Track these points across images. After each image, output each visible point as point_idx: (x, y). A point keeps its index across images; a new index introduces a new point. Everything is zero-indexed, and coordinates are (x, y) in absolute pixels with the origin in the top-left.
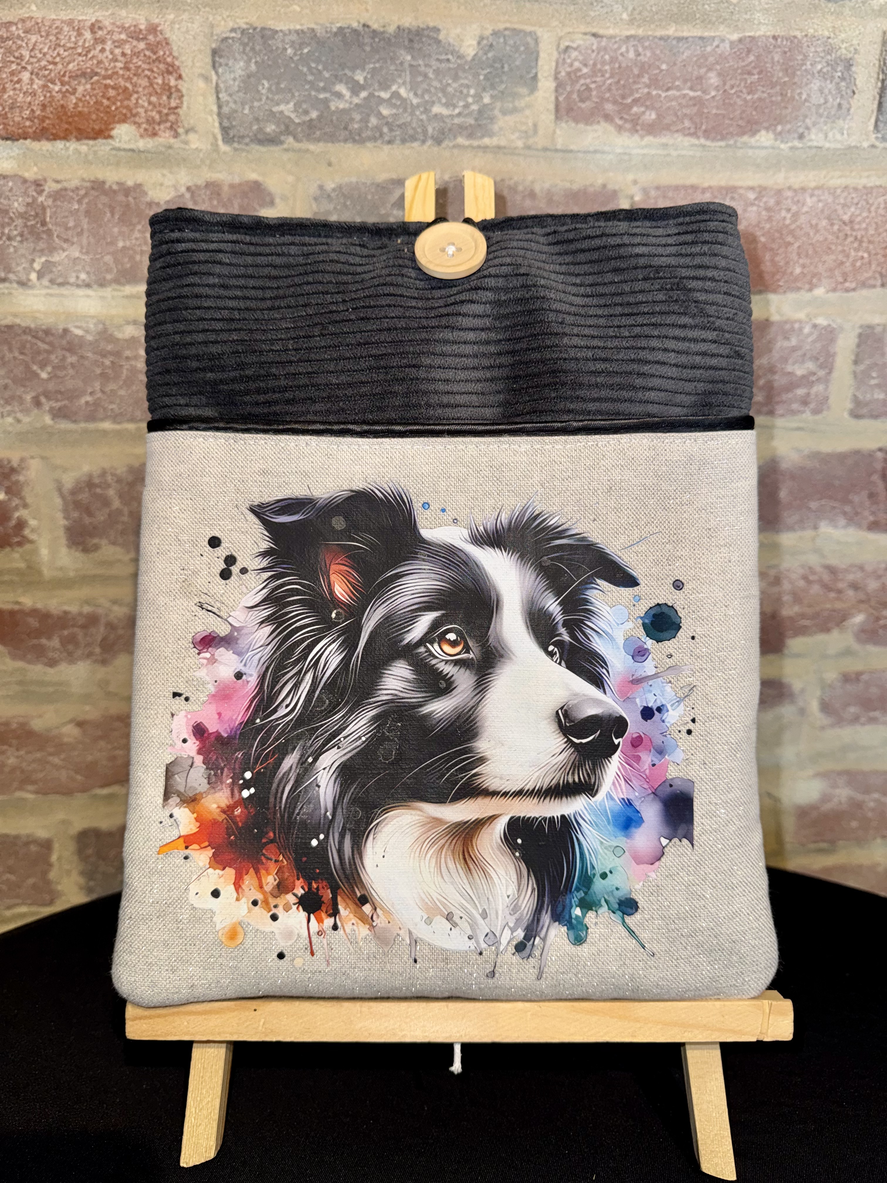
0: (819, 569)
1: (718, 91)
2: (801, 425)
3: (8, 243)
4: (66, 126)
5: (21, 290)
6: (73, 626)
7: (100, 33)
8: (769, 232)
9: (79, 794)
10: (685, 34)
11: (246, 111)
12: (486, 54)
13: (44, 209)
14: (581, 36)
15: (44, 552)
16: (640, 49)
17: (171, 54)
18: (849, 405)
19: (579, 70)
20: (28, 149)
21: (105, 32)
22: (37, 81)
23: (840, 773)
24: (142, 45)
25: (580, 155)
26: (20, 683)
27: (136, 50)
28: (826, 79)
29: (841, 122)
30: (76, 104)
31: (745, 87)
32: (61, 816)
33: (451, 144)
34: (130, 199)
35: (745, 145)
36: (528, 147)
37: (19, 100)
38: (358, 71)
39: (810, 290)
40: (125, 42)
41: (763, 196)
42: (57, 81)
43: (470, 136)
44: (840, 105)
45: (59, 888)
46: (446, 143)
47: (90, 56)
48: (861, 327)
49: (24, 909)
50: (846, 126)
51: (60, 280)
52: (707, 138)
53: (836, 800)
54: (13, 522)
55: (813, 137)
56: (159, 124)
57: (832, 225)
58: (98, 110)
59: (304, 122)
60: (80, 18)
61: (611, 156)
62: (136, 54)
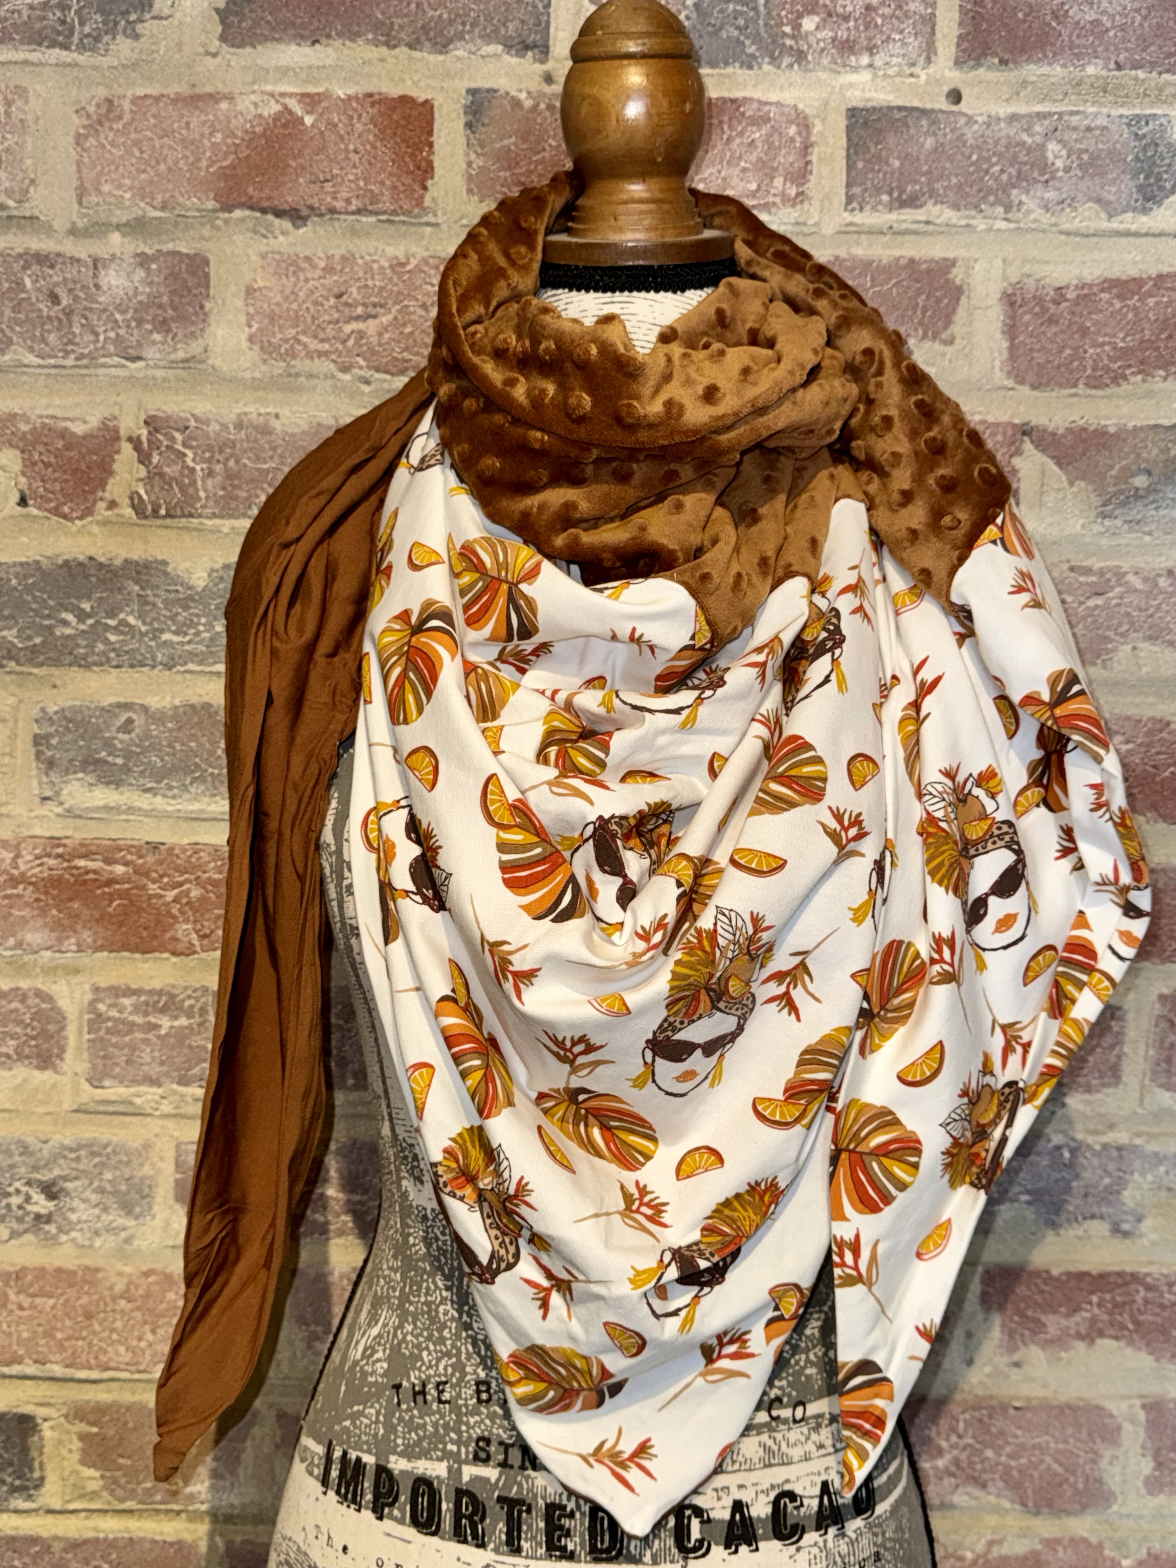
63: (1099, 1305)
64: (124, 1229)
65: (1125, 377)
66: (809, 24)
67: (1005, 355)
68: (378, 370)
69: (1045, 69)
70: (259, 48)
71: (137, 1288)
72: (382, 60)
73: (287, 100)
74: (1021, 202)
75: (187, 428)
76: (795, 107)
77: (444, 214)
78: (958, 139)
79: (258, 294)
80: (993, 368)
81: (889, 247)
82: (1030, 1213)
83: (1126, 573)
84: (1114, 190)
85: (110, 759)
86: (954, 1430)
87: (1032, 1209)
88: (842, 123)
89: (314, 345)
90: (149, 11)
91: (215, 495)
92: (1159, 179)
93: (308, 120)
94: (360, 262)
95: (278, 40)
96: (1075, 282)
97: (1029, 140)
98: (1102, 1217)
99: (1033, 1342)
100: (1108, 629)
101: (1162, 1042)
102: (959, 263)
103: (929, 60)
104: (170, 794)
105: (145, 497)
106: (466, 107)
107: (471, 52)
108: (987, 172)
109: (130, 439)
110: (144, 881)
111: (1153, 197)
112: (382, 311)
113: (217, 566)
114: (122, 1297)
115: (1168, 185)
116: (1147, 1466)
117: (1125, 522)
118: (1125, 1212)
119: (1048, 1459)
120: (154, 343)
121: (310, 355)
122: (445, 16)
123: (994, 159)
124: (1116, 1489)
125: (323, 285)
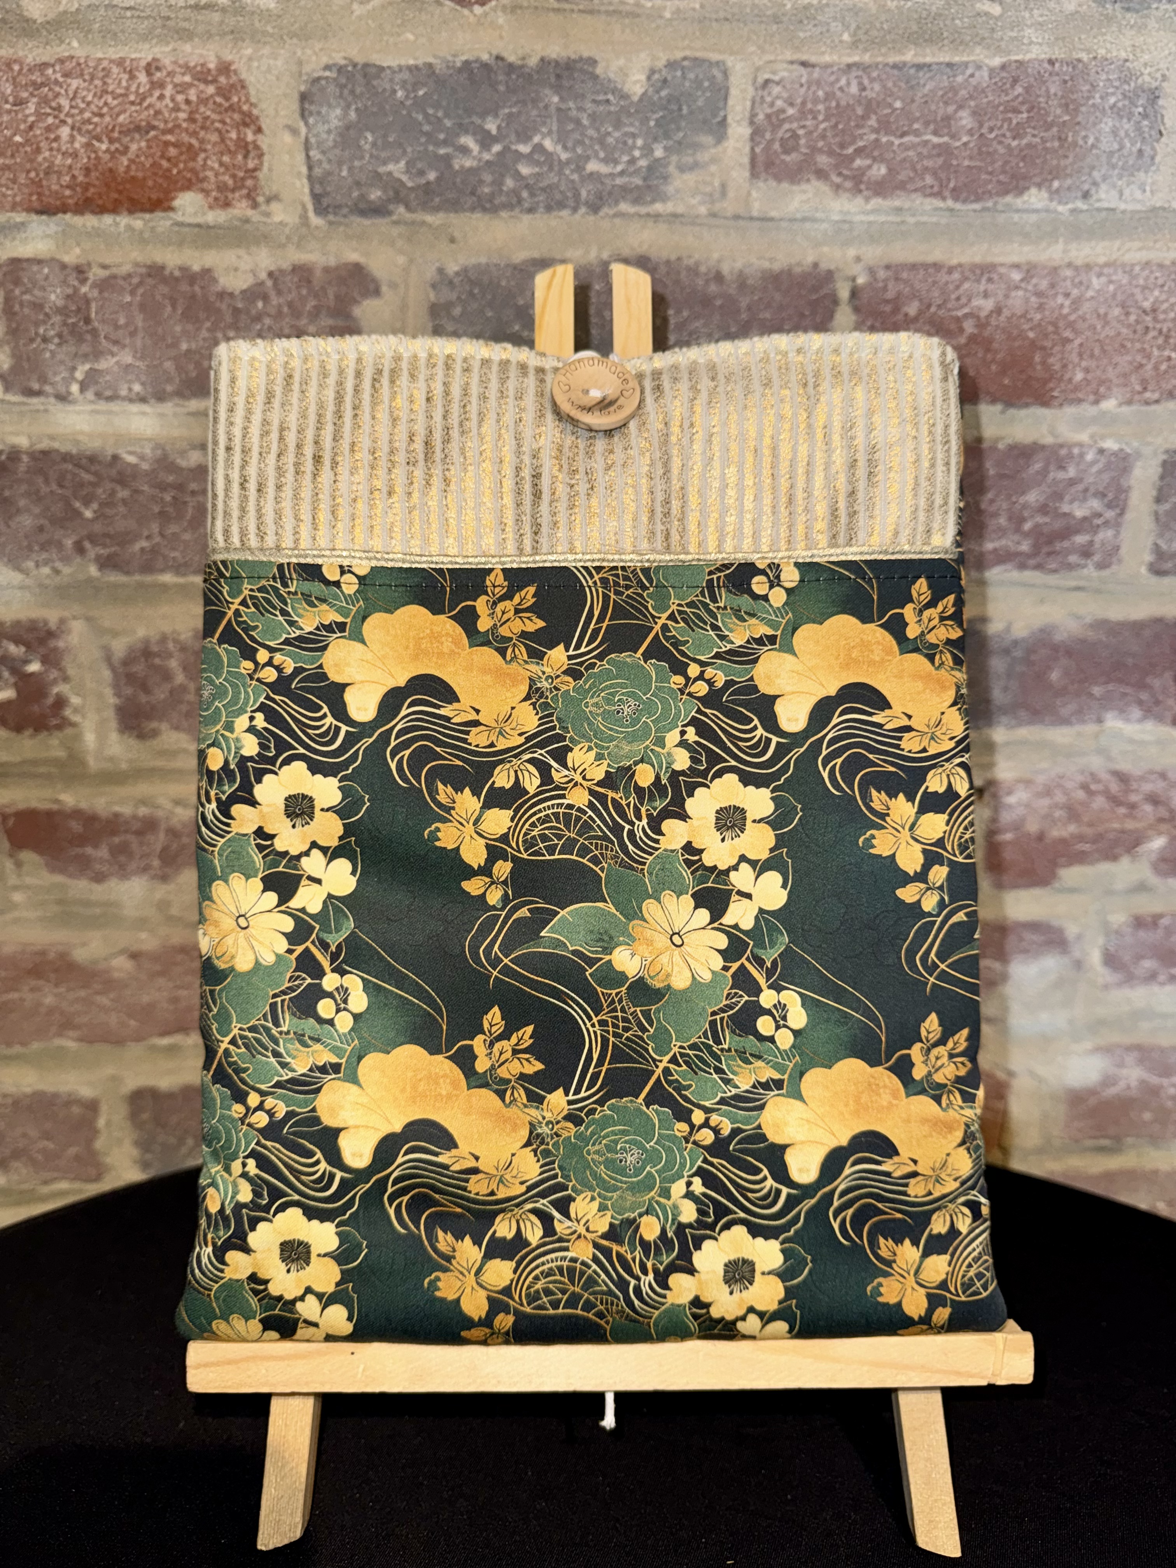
0: (1104, 776)
1: (972, 135)
2: (1082, 583)
3: (43, 346)
4: (116, 196)
5: (60, 406)
6: (126, 831)
7: (158, 74)
8: (1039, 325)
9: (133, 1044)
10: (928, 60)
11: (344, 173)
12: (658, 92)
13: (88, 302)
14: (785, 66)
15: (90, 738)
16: (866, 82)
17: (247, 100)
18: (1148, 557)
19: (783, 111)
20: (68, 225)
21: (165, 73)
22: (79, 138)
23: (1129, 1048)
24: (211, 90)
25: (784, 224)
26: (60, 902)
27: (203, 96)
28: (1121, 117)
29: (1142, 175)
30: (128, 167)
31: (1009, 129)
32: (110, 1071)
33: (611, 212)
34: (197, 288)
35: (1009, 208)
36: (713, 215)
37: (57, 162)
38: (490, 118)
39: (1096, 402)
40: (190, 85)
41: (1032, 277)
42: (104, 138)
43: (636, 201)
44: (1140, 151)
45: (108, 1160)
46: (605, 210)
47: (145, 104)
48: (1167, 452)
49: (64, 1185)
50: (1150, 181)
51: (108, 393)
52: (956, 199)
53: (1122, 1084)
54: (50, 700)
55: (1103, 195)
56: (233, 191)
57: (1127, 314)
58: (155, 174)
59: (419, 187)
60: (133, 56)
61: (825, 226)
62: (204, 101)
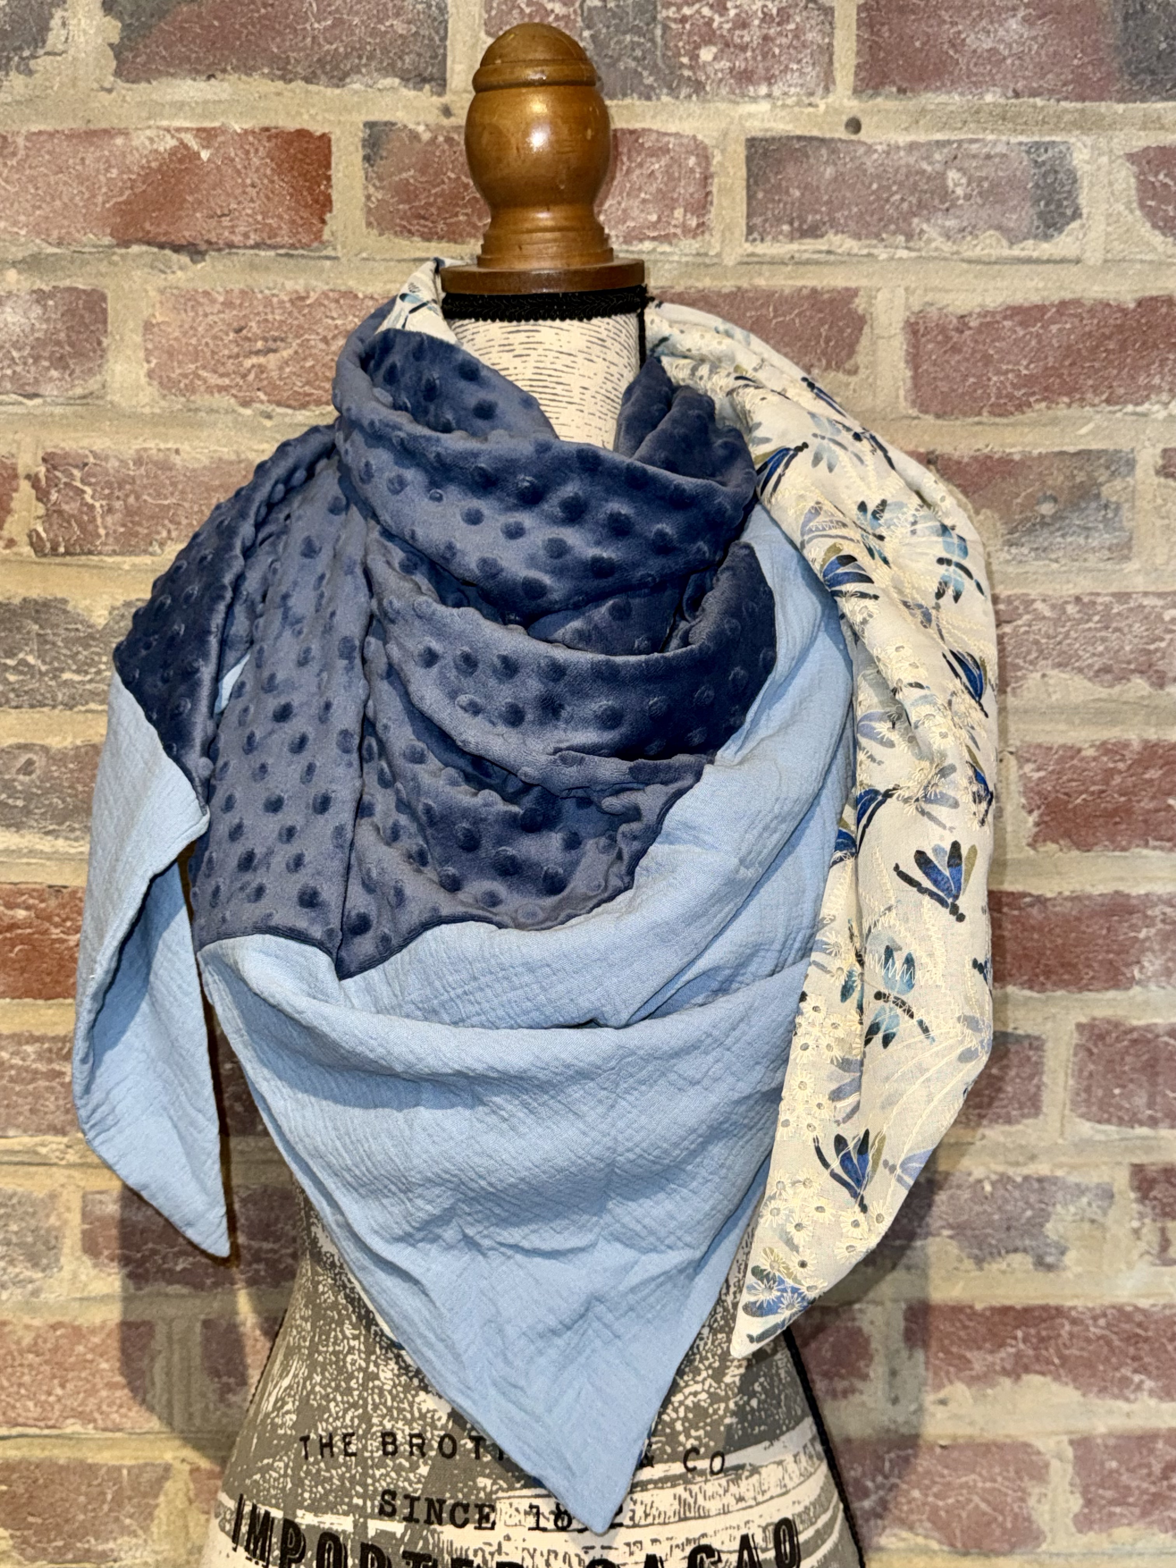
63: (1025, 1340)
64: (31, 1281)
65: (1029, 405)
66: (706, 54)
67: (909, 383)
68: (279, 404)
69: (943, 98)
70: (154, 83)
71: (45, 1341)
72: (279, 94)
73: (183, 135)
74: (922, 231)
75: (86, 464)
76: (694, 138)
77: (344, 247)
78: (857, 168)
79: (156, 329)
80: (897, 397)
81: (792, 278)
82: (953, 1248)
83: (1034, 601)
84: (1014, 217)
85: (10, 801)
86: (880, 1470)
87: (954, 1243)
88: (741, 152)
89: (214, 380)
90: (43, 47)
91: (115, 532)
92: (1059, 205)
93: (205, 155)
94: (260, 296)
95: (172, 75)
96: (978, 310)
97: (929, 169)
98: (1025, 1250)
99: (959, 1379)
100: (1017, 656)
101: (1081, 1071)
102: (861, 293)
103: (827, 90)
104: (72, 836)
105: (44, 535)
106: (364, 140)
107: (367, 86)
108: (887, 200)
109: (28, 477)
110: (47, 925)
111: (1054, 224)
112: (282, 345)
113: (118, 604)
114: (29, 1351)
115: (1069, 212)
116: (1076, 1503)
117: (1032, 549)
118: (1048, 1245)
119: (976, 1499)
120: (51, 379)
121: (210, 390)
122: (341, 50)
123: (895, 188)
124: (1046, 1529)
125: (223, 320)
